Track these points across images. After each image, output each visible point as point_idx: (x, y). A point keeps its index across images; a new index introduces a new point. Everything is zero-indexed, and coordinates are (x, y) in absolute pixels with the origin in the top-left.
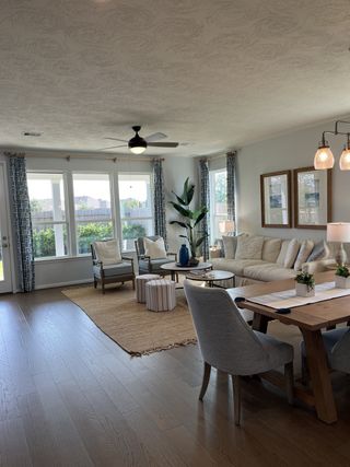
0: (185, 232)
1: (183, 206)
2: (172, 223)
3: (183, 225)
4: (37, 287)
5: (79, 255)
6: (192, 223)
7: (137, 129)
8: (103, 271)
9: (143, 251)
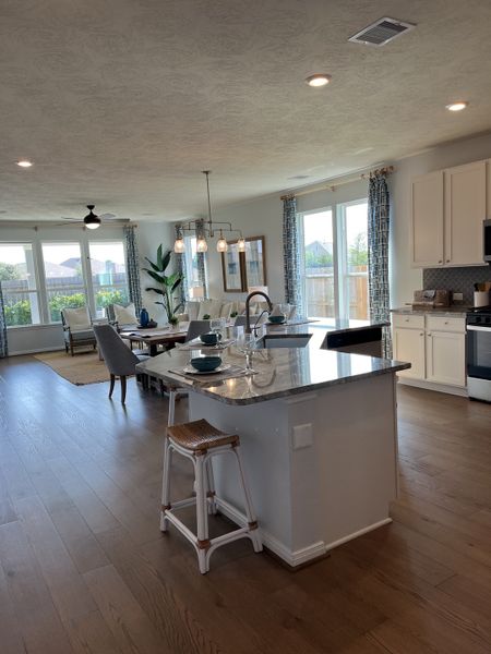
0: (161, 298)
1: (158, 273)
2: (148, 289)
3: (159, 292)
4: (10, 354)
5: (51, 323)
6: (169, 289)
7: (91, 207)
8: (71, 335)
9: (114, 317)
